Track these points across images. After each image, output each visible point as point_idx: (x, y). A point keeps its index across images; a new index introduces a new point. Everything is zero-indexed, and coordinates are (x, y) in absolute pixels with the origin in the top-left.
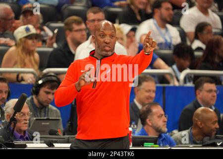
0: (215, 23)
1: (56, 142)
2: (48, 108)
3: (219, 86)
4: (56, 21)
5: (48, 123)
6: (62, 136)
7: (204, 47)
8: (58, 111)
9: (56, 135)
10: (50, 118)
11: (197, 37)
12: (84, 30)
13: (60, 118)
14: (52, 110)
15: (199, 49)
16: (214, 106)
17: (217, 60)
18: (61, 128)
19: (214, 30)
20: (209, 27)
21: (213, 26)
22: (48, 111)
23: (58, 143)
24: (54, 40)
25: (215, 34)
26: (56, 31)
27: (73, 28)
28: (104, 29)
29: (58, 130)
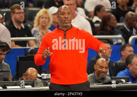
0: (107, 5)
1: (8, 85)
2: (2, 64)
3: (112, 45)
4: (5, 8)
5: (2, 74)
6: (12, 81)
7: (100, 20)
8: (9, 65)
9: (8, 81)
10: (4, 70)
11: (95, 14)
12: (22, 13)
13: (10, 70)
14: (4, 65)
15: (97, 22)
16: (110, 58)
17: (109, 29)
18: (11, 77)
19: (106, 10)
20: (103, 8)
21: (106, 7)
22: (2, 65)
23: (9, 86)
24: (4, 20)
25: (108, 12)
26: (4, 14)
27: (15, 12)
28: (64, 10)
29: (9, 78)
